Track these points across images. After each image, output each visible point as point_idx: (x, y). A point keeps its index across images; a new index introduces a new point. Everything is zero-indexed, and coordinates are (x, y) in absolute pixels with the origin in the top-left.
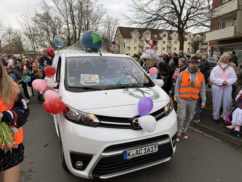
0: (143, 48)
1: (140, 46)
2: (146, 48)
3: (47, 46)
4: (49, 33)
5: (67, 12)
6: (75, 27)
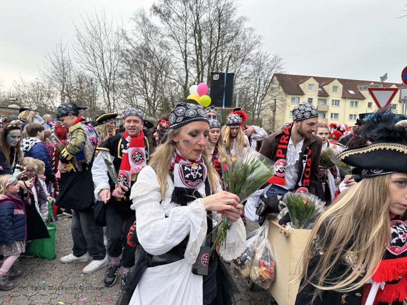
0: (324, 115)
1: (318, 110)
2: (332, 114)
3: (141, 105)
4: (147, 83)
5: (186, 34)
6: (202, 63)
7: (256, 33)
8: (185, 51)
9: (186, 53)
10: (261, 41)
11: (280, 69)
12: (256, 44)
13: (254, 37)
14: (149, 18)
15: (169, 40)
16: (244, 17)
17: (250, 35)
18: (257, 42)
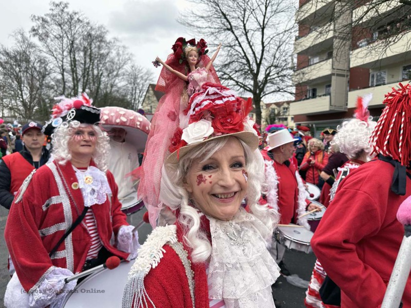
5: (63, 52)
7: (129, 51)
8: (62, 66)
9: (62, 68)
10: (134, 58)
11: (153, 81)
12: (128, 60)
13: (127, 54)
14: (28, 39)
15: (47, 56)
16: (116, 37)
17: (123, 52)
18: (129, 59)
